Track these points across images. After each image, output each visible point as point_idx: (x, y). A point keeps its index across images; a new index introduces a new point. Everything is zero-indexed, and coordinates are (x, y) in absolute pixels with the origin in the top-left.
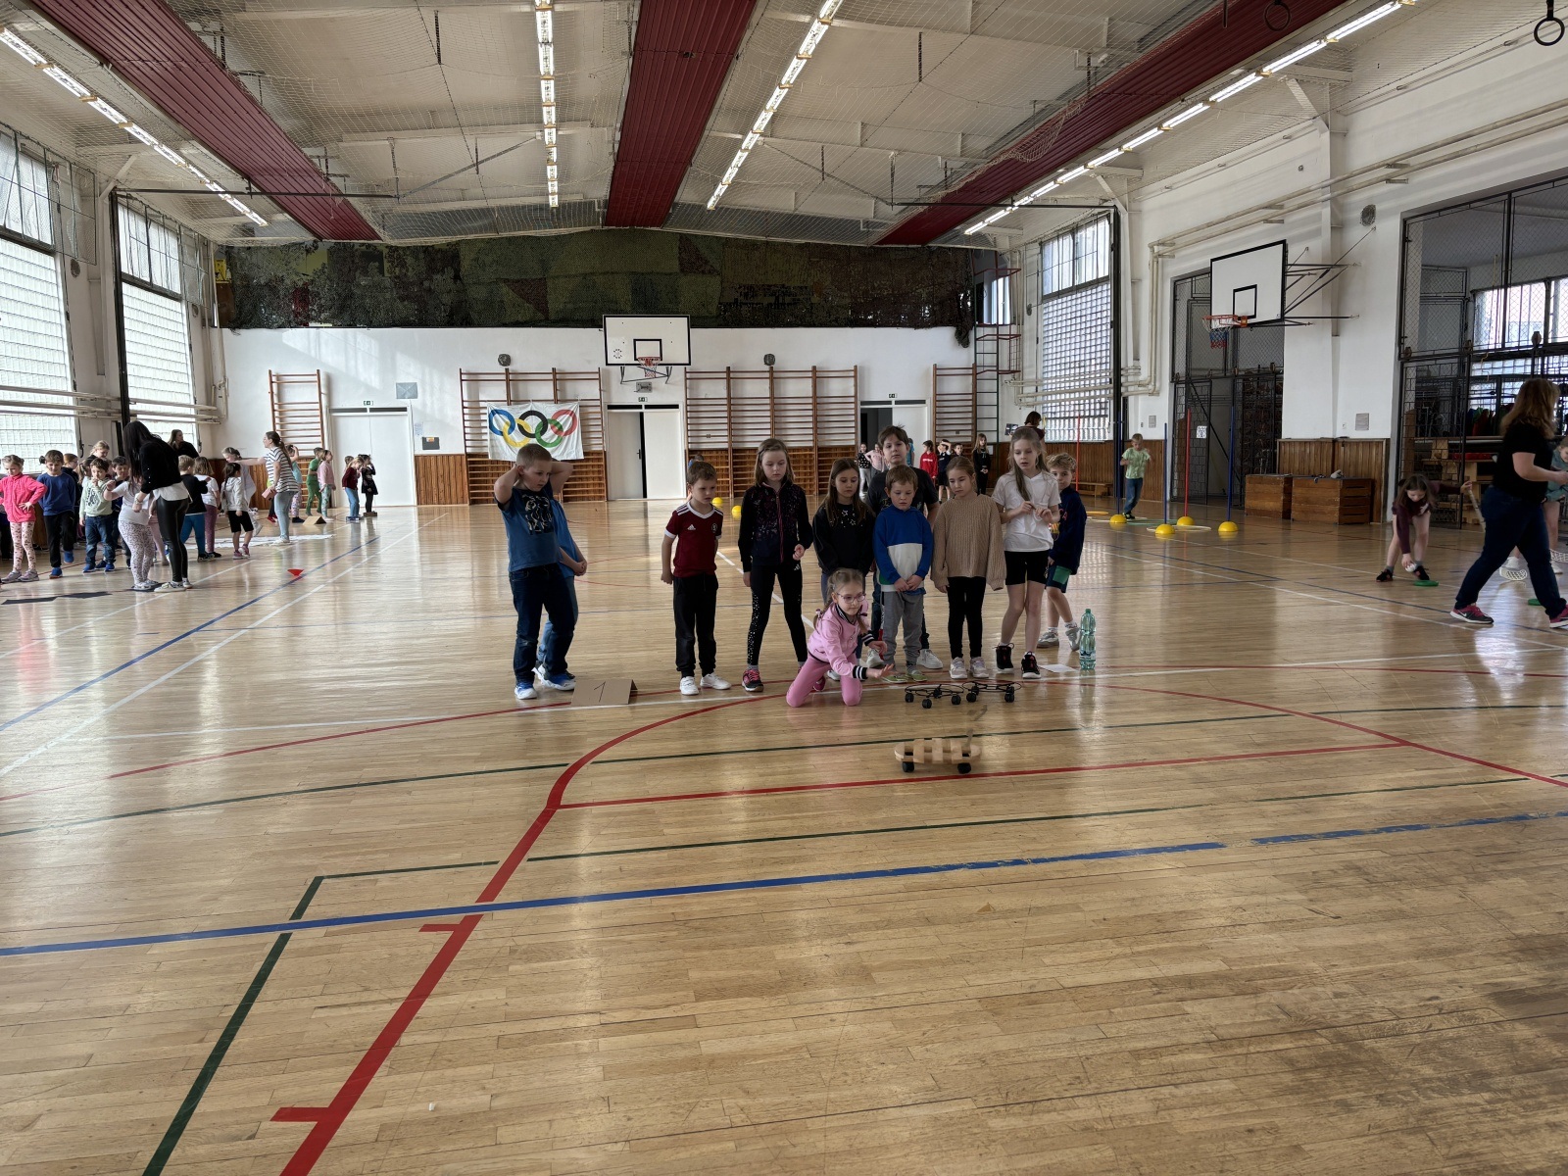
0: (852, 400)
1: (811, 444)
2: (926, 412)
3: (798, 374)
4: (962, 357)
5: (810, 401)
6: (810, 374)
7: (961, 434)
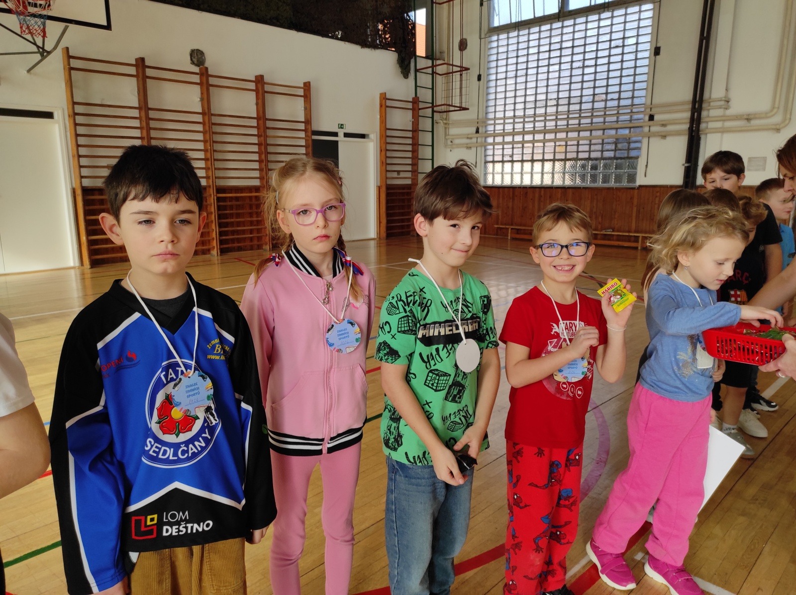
0: (302, 126)
1: (257, 183)
2: (371, 148)
3: (236, 83)
4: (402, 89)
5: (254, 123)
6: (252, 86)
7: (402, 175)
